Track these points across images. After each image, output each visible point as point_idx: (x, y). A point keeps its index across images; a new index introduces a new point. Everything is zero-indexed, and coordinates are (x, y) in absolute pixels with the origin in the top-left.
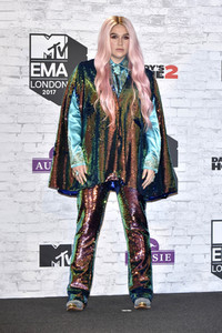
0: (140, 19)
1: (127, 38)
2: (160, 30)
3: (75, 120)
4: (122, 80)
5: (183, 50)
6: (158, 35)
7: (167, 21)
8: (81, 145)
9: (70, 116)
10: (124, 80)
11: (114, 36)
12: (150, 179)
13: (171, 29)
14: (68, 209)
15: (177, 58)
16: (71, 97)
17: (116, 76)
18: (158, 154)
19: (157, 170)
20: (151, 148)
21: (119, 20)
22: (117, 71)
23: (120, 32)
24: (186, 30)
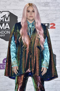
0: (39, 4)
1: (34, 12)
2: (47, 8)
3: (13, 47)
4: (32, 30)
5: (57, 17)
6: (47, 10)
7: (50, 5)
8: (16, 58)
9: (11, 45)
10: (33, 30)
11: (28, 11)
12: (45, 71)
13: (52, 8)
14: (11, 85)
15: (55, 20)
16: (12, 38)
17: (30, 28)
18: (48, 61)
19: (48, 68)
20: (45, 58)
21: (30, 5)
22: (30, 26)
23: (31, 9)
24: (58, 8)
